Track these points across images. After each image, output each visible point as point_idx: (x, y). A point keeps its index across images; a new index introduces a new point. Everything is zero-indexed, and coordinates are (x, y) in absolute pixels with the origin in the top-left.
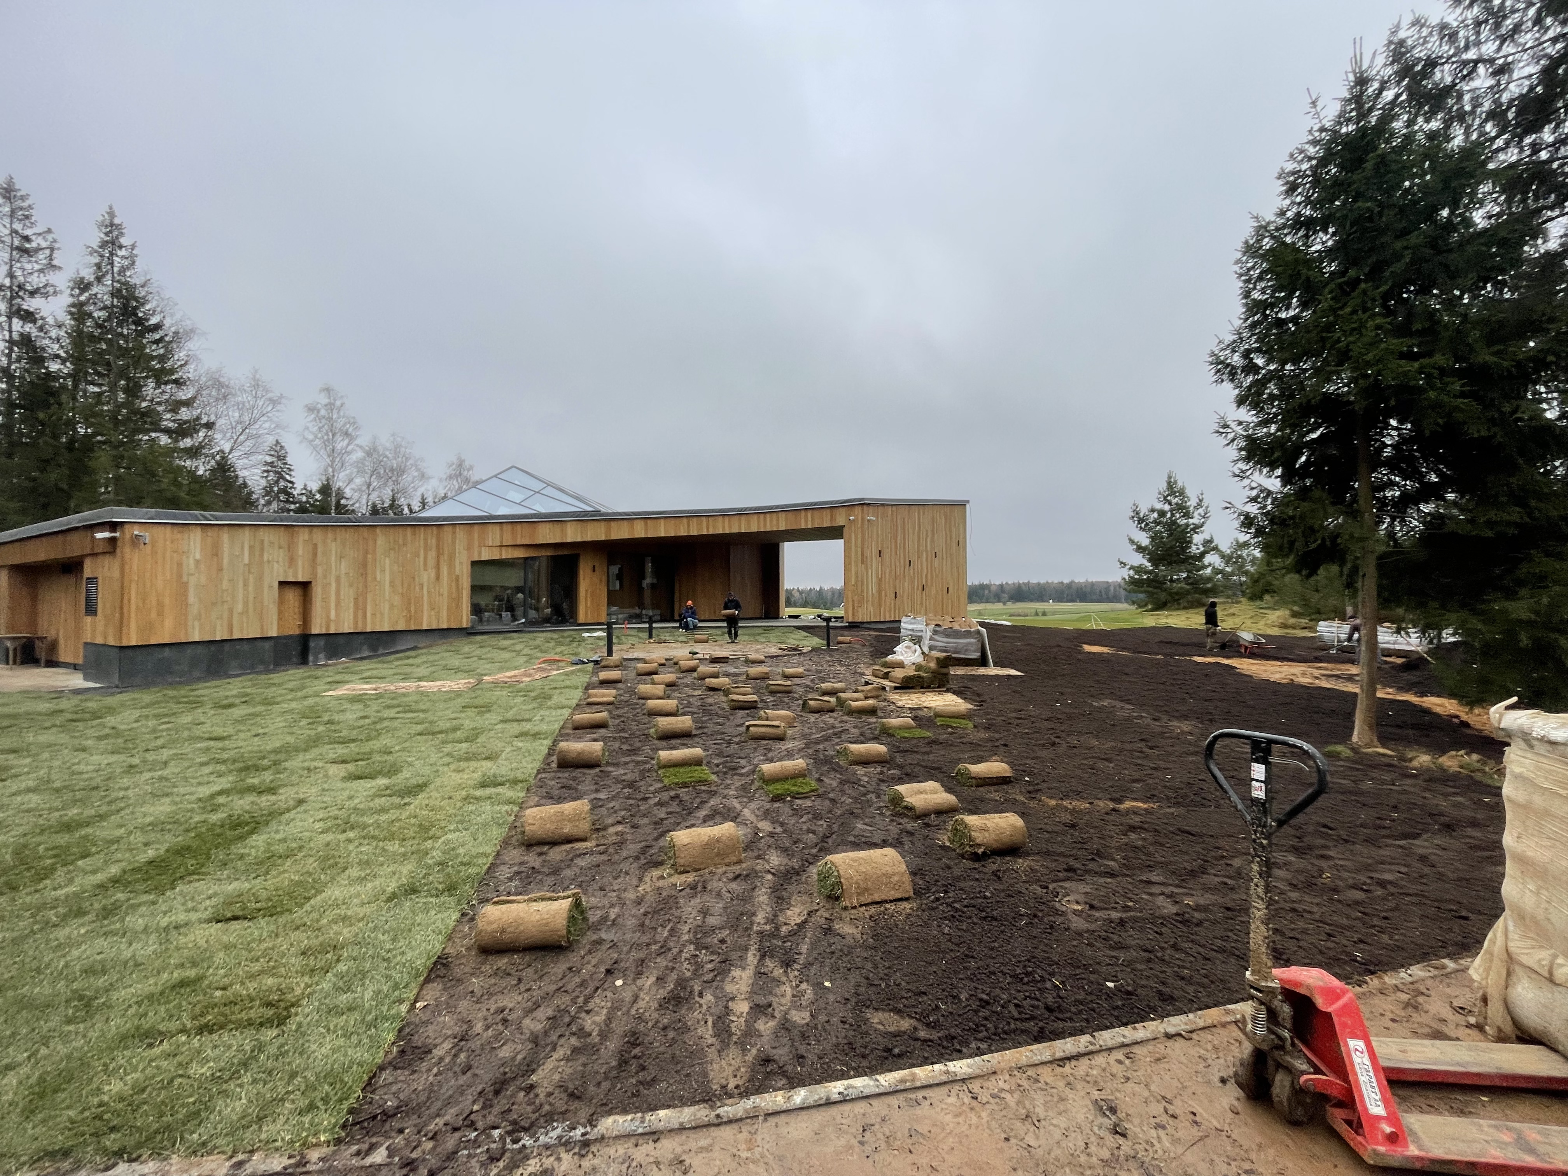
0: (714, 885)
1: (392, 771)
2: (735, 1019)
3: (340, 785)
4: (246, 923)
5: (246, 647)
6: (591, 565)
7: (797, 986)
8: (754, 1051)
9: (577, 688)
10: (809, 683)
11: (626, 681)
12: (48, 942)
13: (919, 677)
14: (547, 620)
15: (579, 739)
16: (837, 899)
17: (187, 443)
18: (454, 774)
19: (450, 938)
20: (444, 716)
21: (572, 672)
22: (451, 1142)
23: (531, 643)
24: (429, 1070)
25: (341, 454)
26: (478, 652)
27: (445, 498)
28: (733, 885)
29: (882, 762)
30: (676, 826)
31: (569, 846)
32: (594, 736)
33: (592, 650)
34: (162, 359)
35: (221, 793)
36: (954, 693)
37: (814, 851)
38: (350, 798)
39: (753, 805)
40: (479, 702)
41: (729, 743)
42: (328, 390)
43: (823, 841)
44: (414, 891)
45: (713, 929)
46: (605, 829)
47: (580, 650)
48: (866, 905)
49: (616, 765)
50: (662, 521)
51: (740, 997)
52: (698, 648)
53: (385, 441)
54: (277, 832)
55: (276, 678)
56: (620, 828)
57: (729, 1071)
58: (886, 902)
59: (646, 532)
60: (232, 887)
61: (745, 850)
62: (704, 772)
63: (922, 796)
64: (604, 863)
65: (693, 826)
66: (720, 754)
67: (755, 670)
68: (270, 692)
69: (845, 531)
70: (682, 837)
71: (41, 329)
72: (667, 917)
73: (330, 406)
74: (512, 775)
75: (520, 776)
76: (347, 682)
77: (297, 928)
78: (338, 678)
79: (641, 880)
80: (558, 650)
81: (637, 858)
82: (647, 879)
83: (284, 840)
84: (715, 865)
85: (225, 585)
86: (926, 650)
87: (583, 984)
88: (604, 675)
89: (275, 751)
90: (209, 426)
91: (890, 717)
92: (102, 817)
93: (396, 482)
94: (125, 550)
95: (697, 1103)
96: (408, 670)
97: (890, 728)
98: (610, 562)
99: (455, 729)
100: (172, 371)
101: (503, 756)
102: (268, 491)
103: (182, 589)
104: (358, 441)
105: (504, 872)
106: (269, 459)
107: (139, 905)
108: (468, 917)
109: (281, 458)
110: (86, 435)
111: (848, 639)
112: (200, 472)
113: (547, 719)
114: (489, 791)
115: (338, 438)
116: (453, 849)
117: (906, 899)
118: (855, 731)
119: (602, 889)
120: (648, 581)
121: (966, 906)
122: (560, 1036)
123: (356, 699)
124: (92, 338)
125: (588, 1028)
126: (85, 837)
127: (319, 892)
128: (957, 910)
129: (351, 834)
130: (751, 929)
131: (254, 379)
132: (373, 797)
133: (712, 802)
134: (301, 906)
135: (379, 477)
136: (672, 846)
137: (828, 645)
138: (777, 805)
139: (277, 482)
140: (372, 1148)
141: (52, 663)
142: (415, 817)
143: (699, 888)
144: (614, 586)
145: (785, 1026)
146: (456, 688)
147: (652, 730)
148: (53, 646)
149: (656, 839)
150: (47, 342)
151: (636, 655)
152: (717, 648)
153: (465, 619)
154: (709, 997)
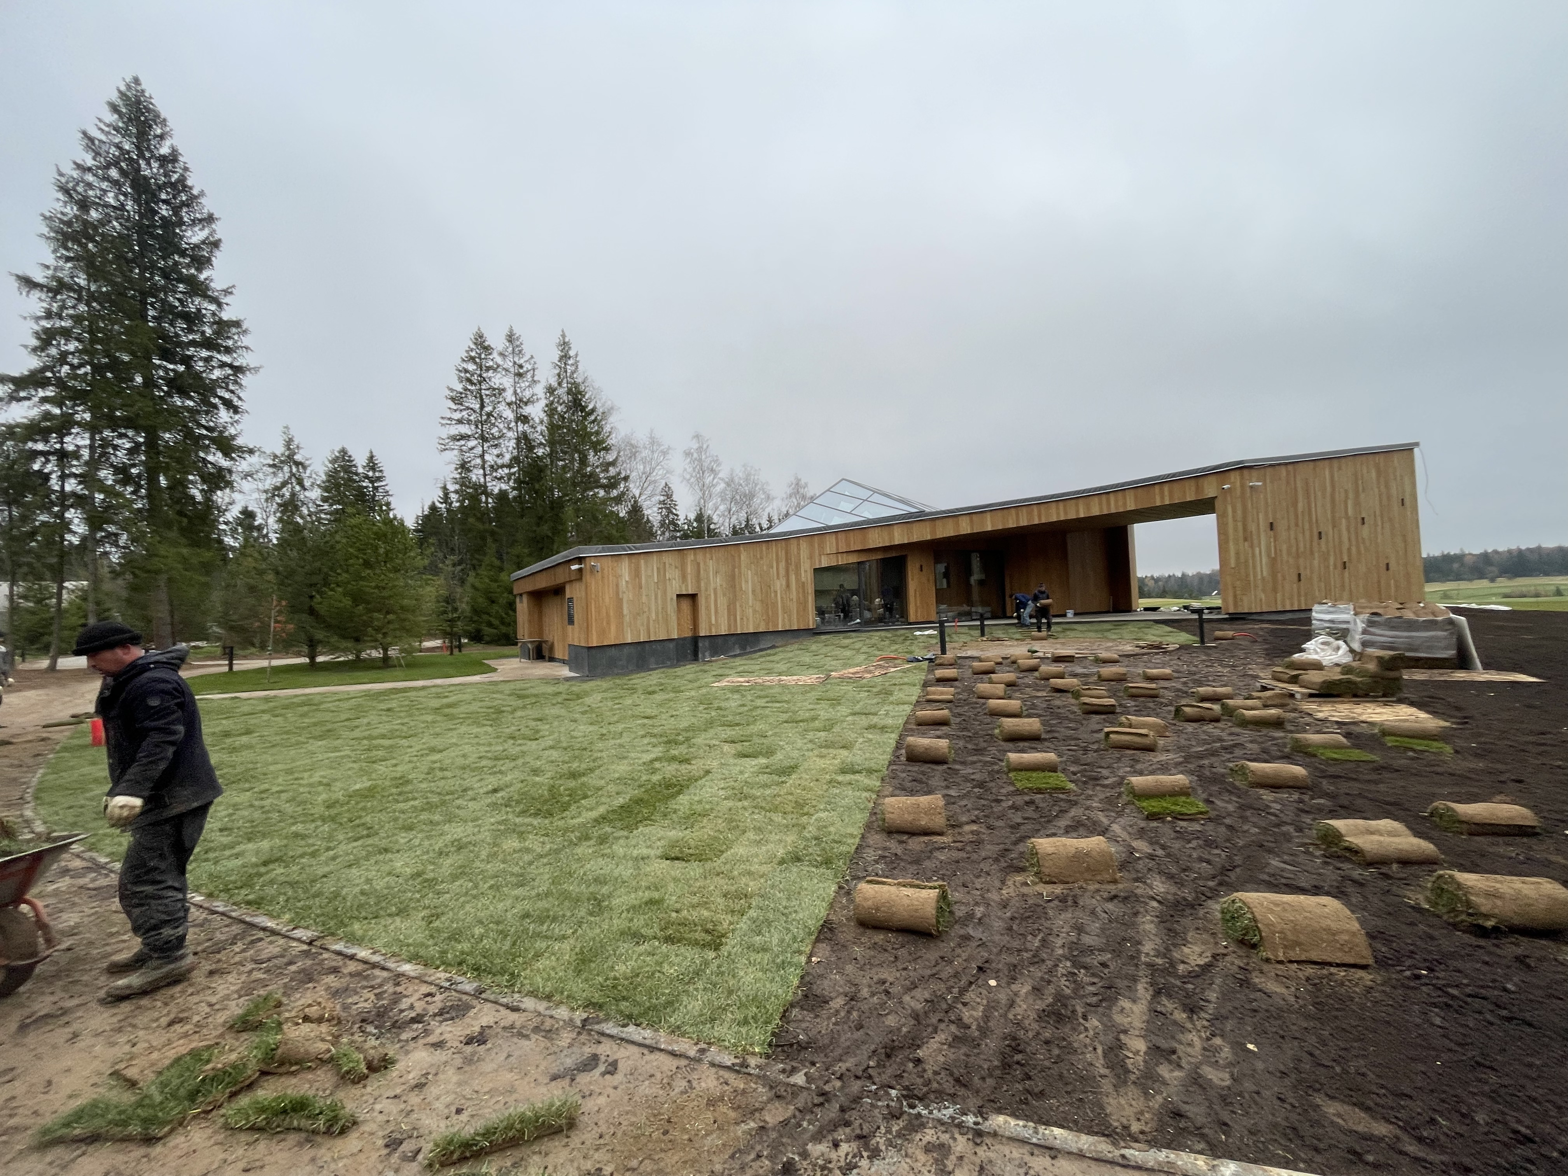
0: (1086, 901)
1: (769, 753)
2: (1131, 1055)
3: (732, 761)
4: (684, 864)
5: (659, 647)
6: (918, 566)
7: (1208, 1039)
8: (1159, 1099)
9: (914, 685)
10: (1179, 686)
11: (963, 679)
12: (573, 855)
13: (1349, 682)
14: (881, 620)
15: (923, 735)
16: (1254, 946)
17: (614, 493)
18: (818, 759)
19: (831, 906)
20: (804, 707)
21: (908, 670)
22: (856, 1087)
23: (868, 641)
24: (829, 1018)
25: (709, 487)
26: (824, 650)
27: (787, 515)
28: (1110, 906)
29: (1299, 788)
30: (1036, 833)
31: (926, 839)
32: (938, 733)
33: (925, 648)
34: (597, 433)
35: (656, 759)
36: (1412, 704)
37: (1211, 884)
38: (741, 772)
39: (1122, 821)
40: (831, 695)
41: (1085, 750)
42: (697, 437)
43: (1222, 874)
44: (799, 859)
45: (1091, 950)
46: (960, 826)
47: (913, 648)
48: (1298, 962)
49: (963, 763)
50: (988, 515)
51: (1132, 1032)
52: (1036, 645)
53: (739, 473)
54: (695, 794)
55: (679, 671)
56: (974, 827)
57: (1129, 1112)
58: (1330, 964)
59: (972, 528)
60: (673, 834)
61: (1120, 870)
62: (1059, 779)
63: (1376, 838)
64: (963, 859)
65: (1054, 835)
66: (1076, 762)
67: (1108, 671)
68: (677, 682)
69: (1218, 504)
70: (1044, 844)
71: (532, 427)
72: (1036, 926)
73: (700, 450)
74: (867, 764)
75: (872, 765)
76: (728, 675)
77: (718, 875)
78: (720, 672)
79: (1003, 882)
80: (893, 648)
81: (996, 860)
82: (1010, 883)
83: (700, 802)
84: (1086, 880)
85: (644, 599)
86: (1356, 646)
87: (956, 975)
88: (940, 673)
89: (686, 730)
90: (626, 479)
91: (1305, 731)
92: (592, 770)
93: (749, 506)
94: (587, 576)
95: (1096, 1134)
96: (770, 665)
97: (1309, 746)
98: (937, 561)
99: (814, 719)
100: (603, 442)
101: (857, 745)
102: (662, 524)
103: (620, 601)
104: (720, 475)
105: (870, 855)
106: (662, 498)
107: (619, 838)
108: (845, 891)
109: (669, 496)
110: (559, 497)
111: (1230, 634)
112: (621, 515)
113: (891, 714)
114: (849, 777)
115: (706, 474)
116: (825, 827)
117: (1364, 967)
118: (1255, 747)
119: (965, 886)
120: (975, 578)
121: (1469, 996)
122: (940, 1021)
123: (736, 690)
124: (560, 427)
125: (966, 1020)
126: (583, 784)
127: (729, 848)
128: (1453, 997)
129: (746, 803)
130: (1139, 958)
131: (651, 438)
132: (758, 773)
133: (1073, 812)
134: (718, 857)
135: (736, 503)
136: (1034, 853)
137: (1202, 641)
138: (1155, 824)
139: (667, 516)
140: (794, 1070)
141: (552, 659)
142: (791, 794)
143: (1070, 903)
144: (942, 583)
145: (1196, 1081)
146: (809, 682)
147: (997, 731)
148: (551, 648)
149: (1016, 843)
150: (536, 435)
151: (970, 653)
152: (1058, 646)
153: (812, 620)
154: (1094, 1022)
